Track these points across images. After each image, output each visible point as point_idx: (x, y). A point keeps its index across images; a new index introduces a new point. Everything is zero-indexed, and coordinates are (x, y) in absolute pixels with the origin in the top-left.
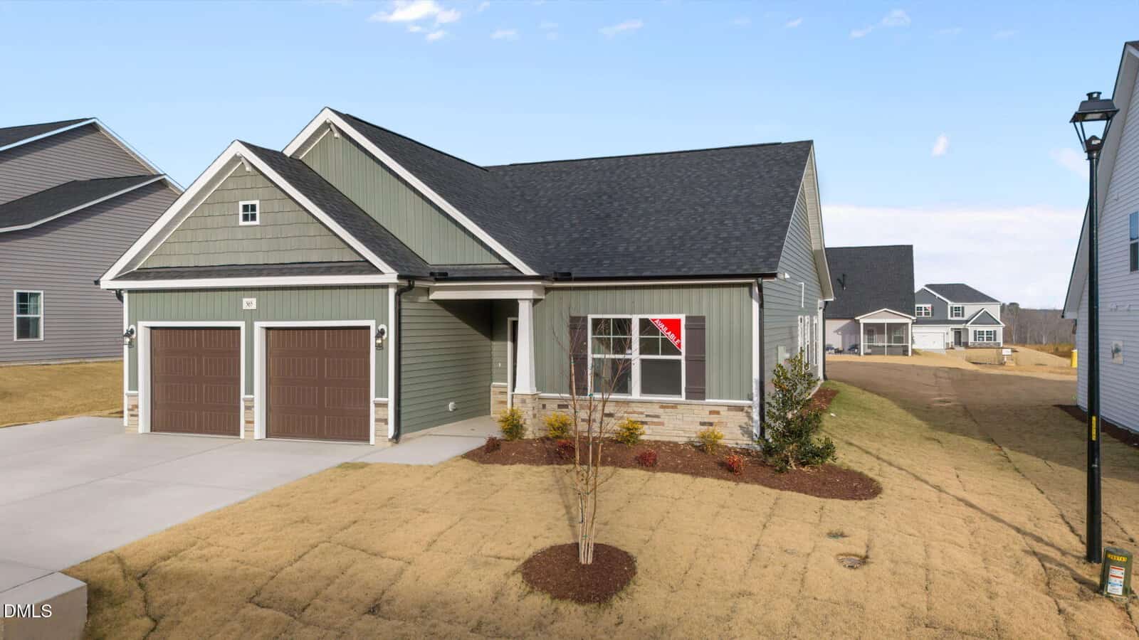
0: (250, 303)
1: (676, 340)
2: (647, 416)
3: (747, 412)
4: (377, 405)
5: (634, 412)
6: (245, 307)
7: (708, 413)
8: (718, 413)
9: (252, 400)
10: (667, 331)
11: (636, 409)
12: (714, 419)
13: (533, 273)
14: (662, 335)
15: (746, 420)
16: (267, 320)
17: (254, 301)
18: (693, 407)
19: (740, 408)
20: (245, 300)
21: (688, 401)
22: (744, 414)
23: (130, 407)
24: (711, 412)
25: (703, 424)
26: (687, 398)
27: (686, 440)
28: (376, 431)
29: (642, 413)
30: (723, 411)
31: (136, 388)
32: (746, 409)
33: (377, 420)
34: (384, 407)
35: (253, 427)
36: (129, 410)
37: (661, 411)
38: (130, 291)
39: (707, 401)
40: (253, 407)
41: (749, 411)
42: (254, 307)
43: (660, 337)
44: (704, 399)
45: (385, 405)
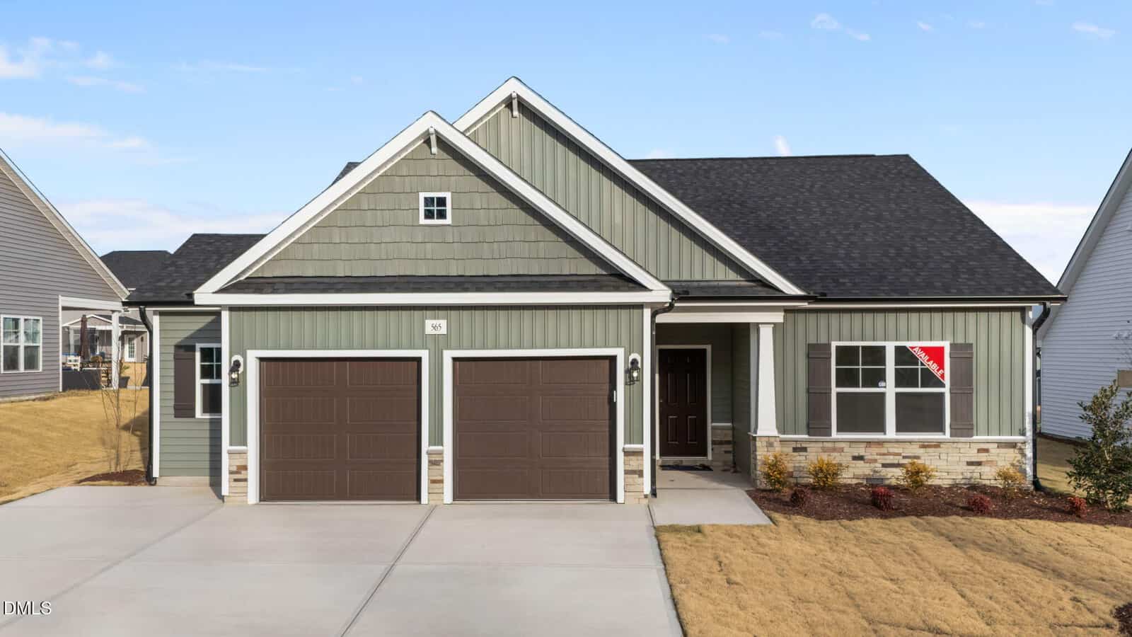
0: (436, 326)
1: (938, 370)
2: (904, 457)
3: (1020, 449)
4: (627, 453)
5: (889, 454)
6: (429, 330)
7: (976, 451)
8: (986, 451)
9: (441, 453)
10: (928, 360)
11: (891, 450)
12: (982, 457)
13: (799, 292)
14: (922, 364)
15: (1019, 457)
16: (460, 347)
17: (443, 323)
18: (960, 445)
19: (1013, 445)
20: (429, 323)
21: (956, 439)
22: (1016, 451)
23: (234, 469)
24: (980, 451)
25: (970, 464)
26: (951, 436)
27: (950, 482)
28: (626, 485)
29: (899, 454)
30: (993, 447)
31: (244, 442)
32: (1019, 445)
33: (627, 472)
34: (638, 455)
35: (443, 488)
36: (231, 473)
37: (922, 450)
38: (232, 309)
39: (975, 438)
40: (442, 461)
41: (1023, 447)
42: (444, 331)
43: (919, 367)
44: (972, 436)
45: (639, 453)
